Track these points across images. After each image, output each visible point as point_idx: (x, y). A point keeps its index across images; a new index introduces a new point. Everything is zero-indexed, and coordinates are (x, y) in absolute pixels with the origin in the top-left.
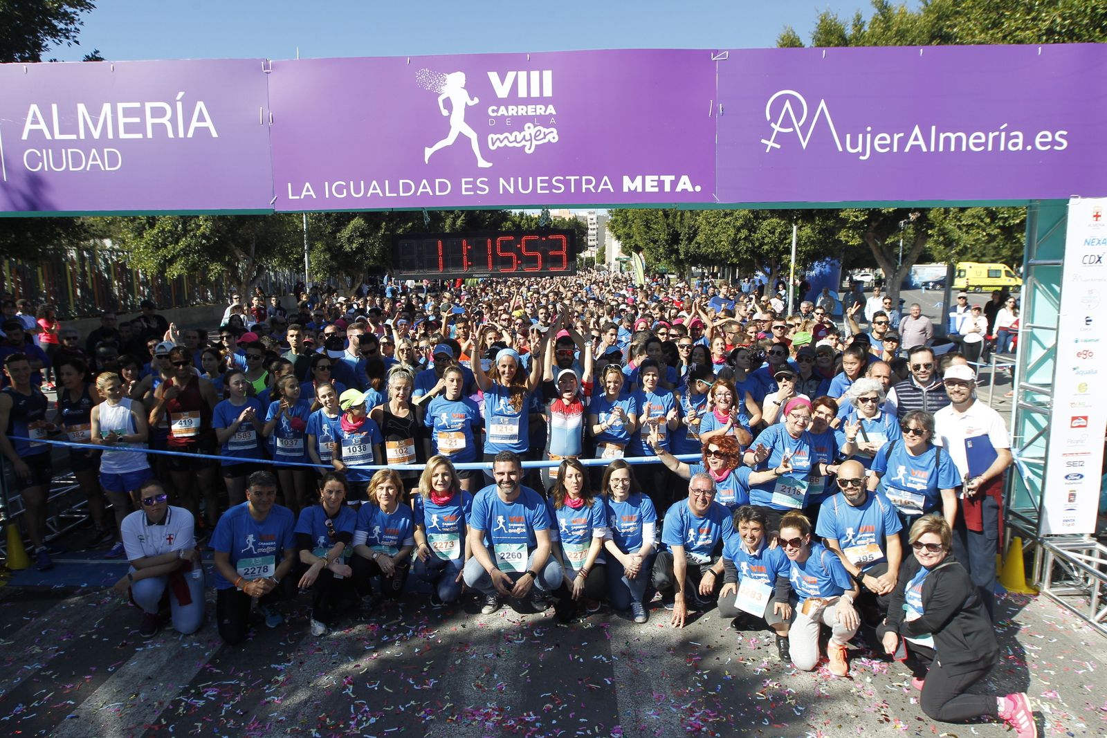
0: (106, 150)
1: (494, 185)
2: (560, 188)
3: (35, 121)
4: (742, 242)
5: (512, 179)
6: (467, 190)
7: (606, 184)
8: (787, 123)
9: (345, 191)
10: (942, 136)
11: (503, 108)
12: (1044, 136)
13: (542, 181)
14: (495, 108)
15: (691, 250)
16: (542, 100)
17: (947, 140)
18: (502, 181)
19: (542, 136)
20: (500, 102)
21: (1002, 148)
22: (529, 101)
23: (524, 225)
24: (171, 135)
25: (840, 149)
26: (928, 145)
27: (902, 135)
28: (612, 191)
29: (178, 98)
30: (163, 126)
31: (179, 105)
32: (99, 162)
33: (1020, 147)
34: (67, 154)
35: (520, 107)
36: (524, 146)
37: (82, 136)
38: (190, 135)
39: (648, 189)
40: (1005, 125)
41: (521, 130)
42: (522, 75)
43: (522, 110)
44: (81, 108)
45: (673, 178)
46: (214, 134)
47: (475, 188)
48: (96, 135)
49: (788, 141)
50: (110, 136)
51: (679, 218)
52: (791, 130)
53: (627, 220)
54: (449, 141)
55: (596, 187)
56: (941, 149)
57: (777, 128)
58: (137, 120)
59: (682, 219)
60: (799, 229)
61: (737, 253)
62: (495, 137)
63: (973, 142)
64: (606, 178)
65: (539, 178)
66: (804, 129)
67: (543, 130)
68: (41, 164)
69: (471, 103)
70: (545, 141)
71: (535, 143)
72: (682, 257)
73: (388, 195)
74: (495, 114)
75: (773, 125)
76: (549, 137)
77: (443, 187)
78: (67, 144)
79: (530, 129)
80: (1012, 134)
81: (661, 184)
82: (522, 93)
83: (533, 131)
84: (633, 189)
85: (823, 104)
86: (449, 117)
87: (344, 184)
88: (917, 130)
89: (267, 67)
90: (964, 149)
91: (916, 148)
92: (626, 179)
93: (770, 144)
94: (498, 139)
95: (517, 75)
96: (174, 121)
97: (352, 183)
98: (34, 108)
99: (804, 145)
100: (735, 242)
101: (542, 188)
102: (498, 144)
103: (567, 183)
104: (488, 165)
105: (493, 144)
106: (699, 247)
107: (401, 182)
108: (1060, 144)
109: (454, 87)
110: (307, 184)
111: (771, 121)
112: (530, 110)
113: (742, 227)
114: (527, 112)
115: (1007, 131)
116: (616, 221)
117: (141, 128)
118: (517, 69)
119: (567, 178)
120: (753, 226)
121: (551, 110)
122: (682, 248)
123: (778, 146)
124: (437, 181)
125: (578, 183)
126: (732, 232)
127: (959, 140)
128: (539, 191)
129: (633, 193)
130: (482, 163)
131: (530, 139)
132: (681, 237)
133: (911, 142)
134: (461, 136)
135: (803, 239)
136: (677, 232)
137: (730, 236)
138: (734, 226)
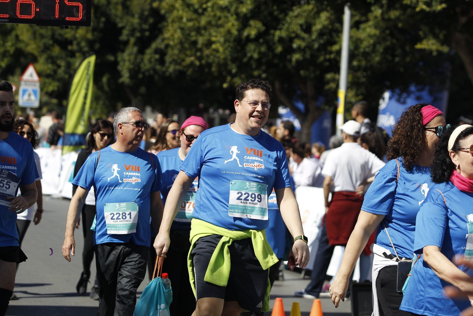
4: (251, 47)
15: (146, 65)
60: (355, 25)
72: (125, 78)
100: (239, 44)
106: (162, 61)
120: (271, 14)
122: (125, 60)
132: (124, 37)
135: (365, 44)
136: (114, 24)
137: (229, 32)
138: (237, 14)
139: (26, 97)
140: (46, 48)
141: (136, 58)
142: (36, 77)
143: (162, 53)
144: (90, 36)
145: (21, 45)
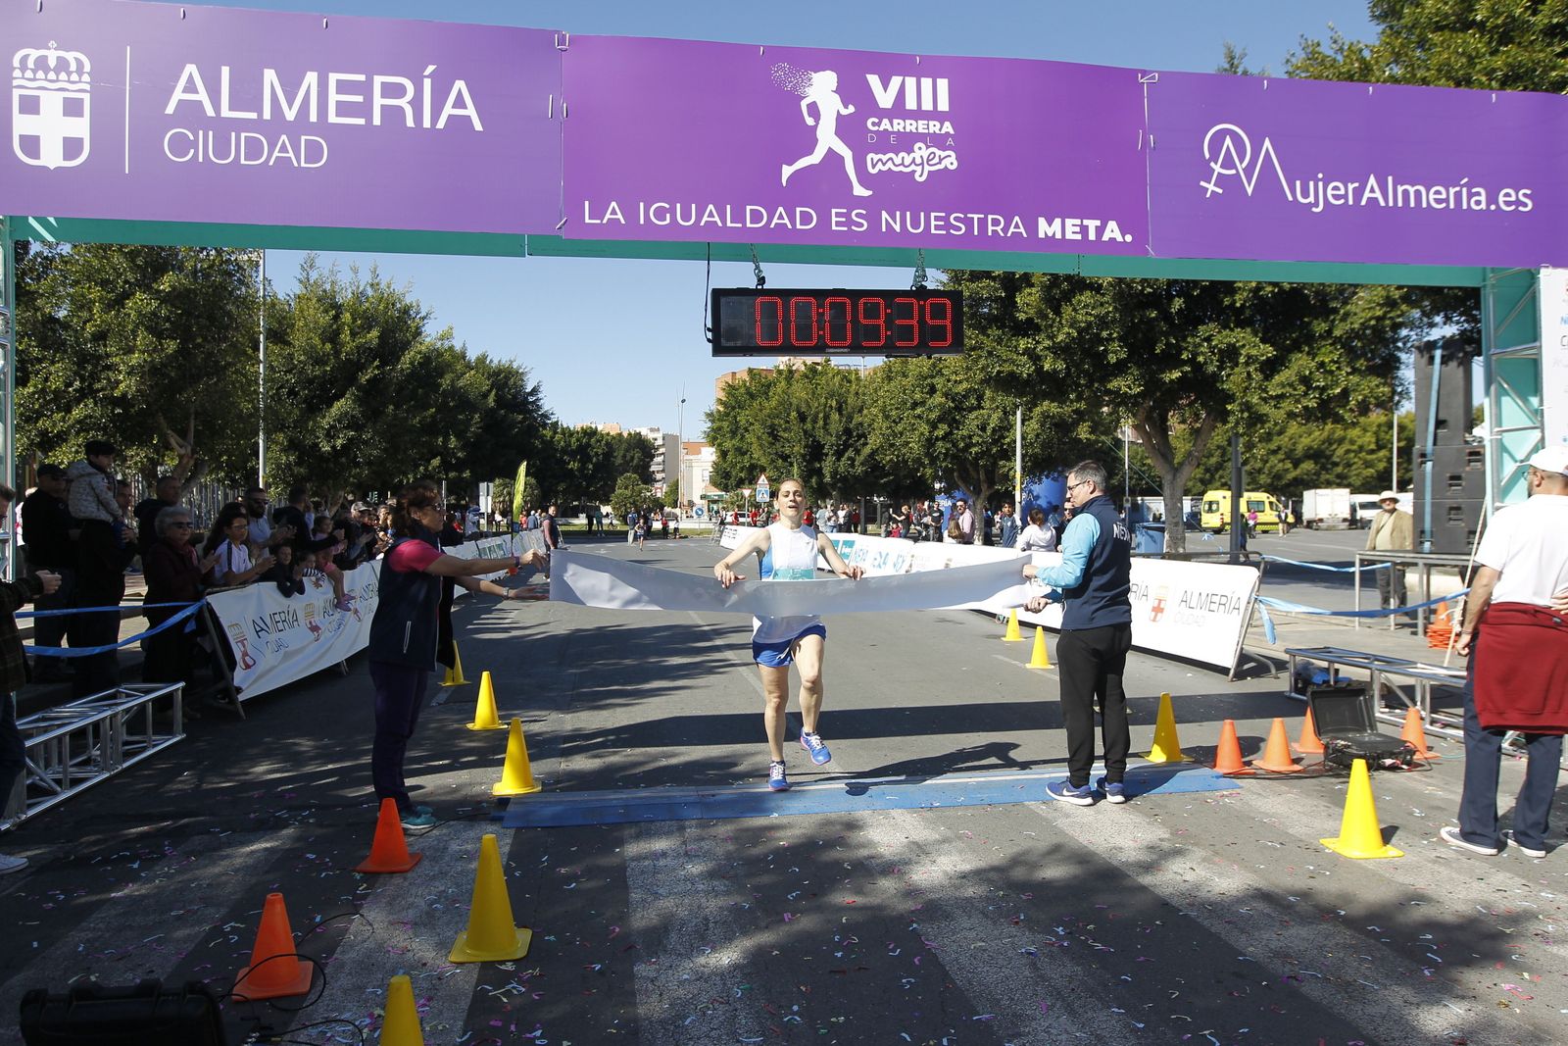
0: (303, 138)
1: (874, 219)
2: (960, 229)
3: (191, 87)
4: (940, 444)
5: (898, 213)
6: (838, 224)
7: (1017, 226)
8: (1228, 163)
9: (668, 215)
10: (1400, 189)
11: (886, 121)
12: (1508, 195)
13: (937, 219)
14: (876, 120)
15: (841, 469)
16: (935, 115)
17: (1406, 193)
18: (885, 215)
19: (936, 160)
20: (883, 114)
21: (1465, 207)
22: (918, 114)
23: (559, 442)
24: (410, 123)
25: (1290, 198)
26: (1386, 199)
27: (1356, 185)
28: (1025, 235)
29: (427, 73)
30: (400, 109)
31: (427, 83)
32: (291, 154)
33: (1483, 206)
34: (238, 142)
35: (908, 122)
36: (914, 172)
37: (267, 115)
38: (441, 125)
39: (1069, 236)
40: (1466, 180)
41: (910, 151)
42: (911, 82)
43: (910, 126)
44: (270, 76)
45: (1098, 223)
46: (478, 126)
47: (850, 222)
48: (290, 115)
49: (1229, 183)
50: (313, 118)
51: (821, 423)
52: (1233, 172)
53: (737, 428)
54: (816, 158)
55: (1005, 229)
56: (1400, 204)
57: (1217, 168)
58: (359, 99)
59: (826, 424)
60: (1024, 422)
61: (933, 460)
62: (876, 157)
63: (1433, 197)
64: (1017, 219)
65: (933, 215)
66: (1249, 171)
67: (938, 152)
68: (192, 151)
69: (844, 112)
70: (941, 167)
71: (927, 168)
72: (828, 479)
73: (729, 224)
74: (876, 128)
75: (1212, 164)
76: (946, 163)
77: (806, 219)
78: (240, 125)
79: (921, 151)
80: (1474, 190)
81: (1084, 230)
82: (911, 104)
83: (925, 153)
84: (1050, 235)
85: (1267, 143)
86: (816, 127)
87: (667, 206)
88: (1372, 181)
89: (562, 41)
90: (1424, 205)
91: (1373, 201)
92: (1042, 222)
93: (1211, 187)
94: (880, 160)
95: (904, 80)
96: (417, 103)
97: (678, 205)
98: (191, 69)
99: (1250, 190)
100: (930, 443)
101: (937, 227)
102: (880, 166)
103: (969, 223)
104: (867, 193)
105: (874, 166)
106: (852, 465)
107: (748, 208)
108: (1525, 205)
109: (822, 89)
110: (614, 204)
111: (1210, 160)
112: (921, 126)
113: (941, 419)
114: (917, 129)
115: (1469, 186)
116: (720, 429)
117: (365, 109)
118: (905, 74)
119: (969, 215)
120: (954, 419)
121: (948, 127)
122: (827, 466)
123: (1220, 191)
124: (798, 210)
125: (983, 223)
126: (925, 428)
127: (1418, 194)
128: (933, 231)
129: (1050, 240)
130: (859, 191)
131: (921, 162)
132: (825, 451)
133: (1367, 194)
134: (831, 152)
135: (1029, 437)
136: (819, 442)
137: (922, 434)
138: (928, 421)
139: (761, 496)
140: (773, 461)
141: (834, 464)
142: (766, 482)
143: (853, 460)
144: (802, 451)
145: (753, 461)
